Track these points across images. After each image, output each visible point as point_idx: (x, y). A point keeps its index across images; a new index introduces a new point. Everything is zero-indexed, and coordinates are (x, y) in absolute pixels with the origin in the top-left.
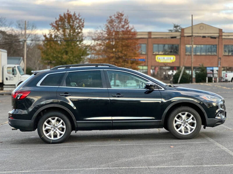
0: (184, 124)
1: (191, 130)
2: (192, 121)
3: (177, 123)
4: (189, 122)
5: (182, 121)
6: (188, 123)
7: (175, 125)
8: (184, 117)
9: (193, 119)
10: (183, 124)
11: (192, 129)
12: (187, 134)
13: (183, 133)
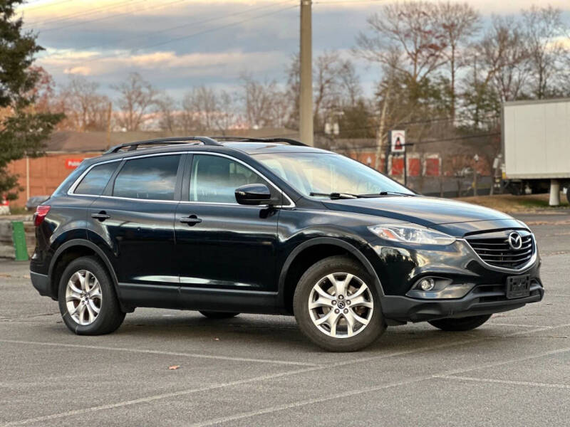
0: (340, 307)
1: (355, 329)
2: (361, 300)
3: (321, 301)
4: (354, 302)
5: (336, 298)
6: (352, 304)
7: (312, 305)
8: (340, 286)
9: (365, 295)
10: (336, 307)
11: (357, 326)
12: (344, 336)
13: (333, 333)
